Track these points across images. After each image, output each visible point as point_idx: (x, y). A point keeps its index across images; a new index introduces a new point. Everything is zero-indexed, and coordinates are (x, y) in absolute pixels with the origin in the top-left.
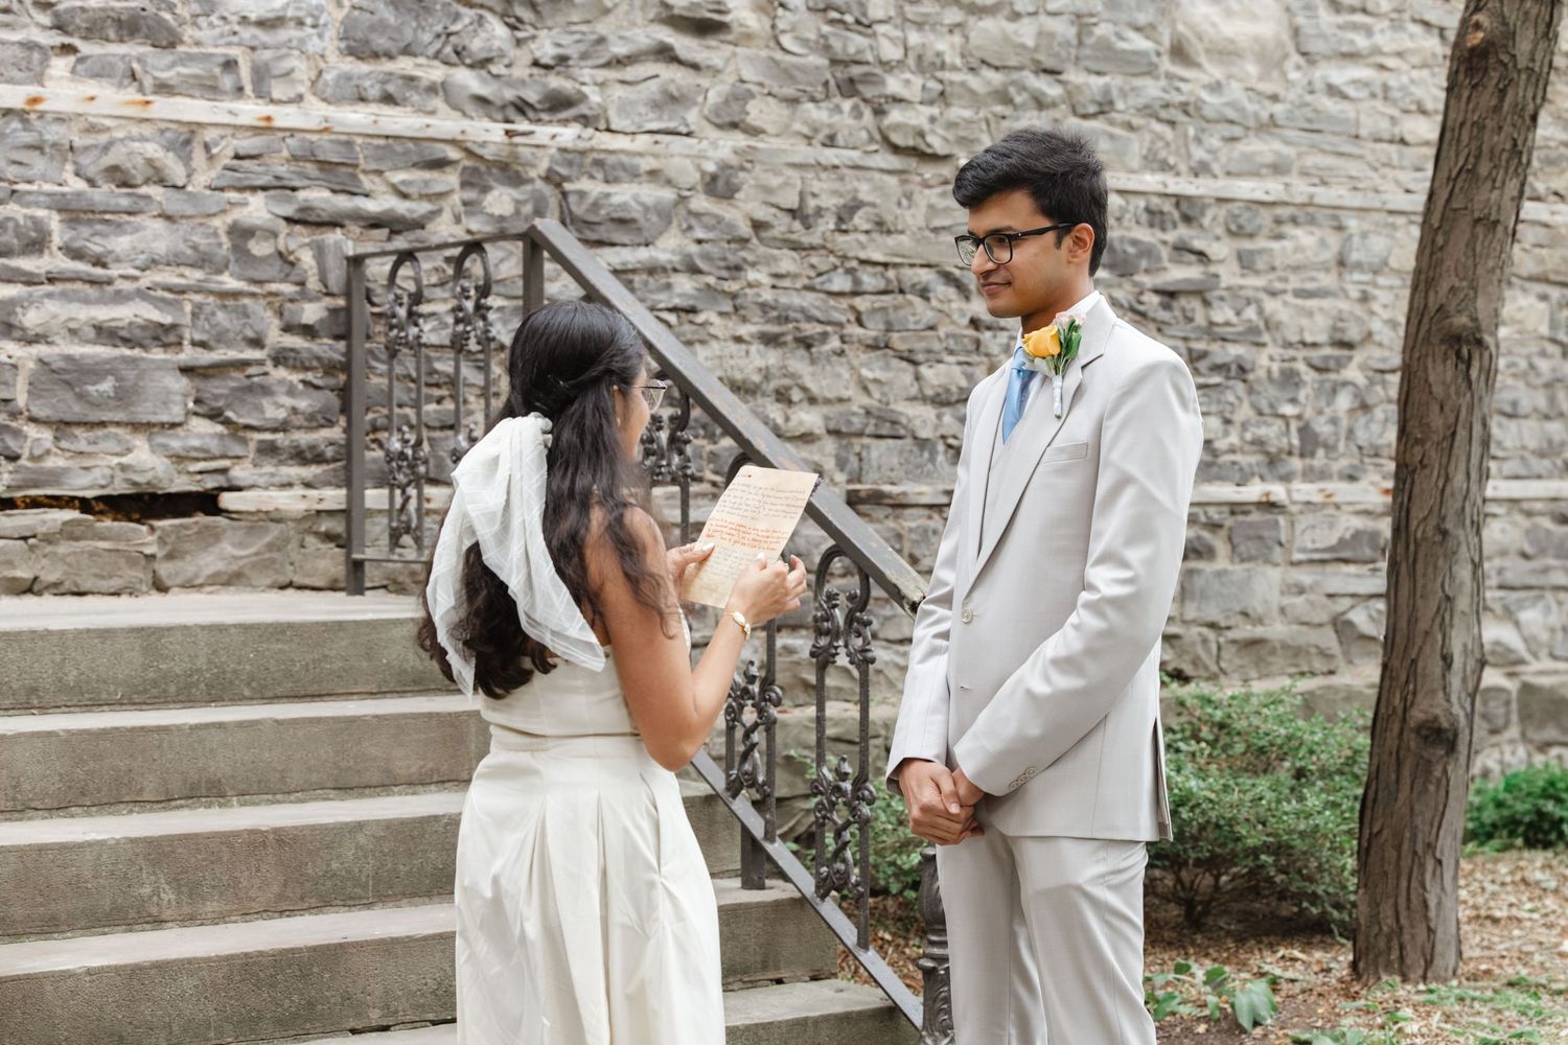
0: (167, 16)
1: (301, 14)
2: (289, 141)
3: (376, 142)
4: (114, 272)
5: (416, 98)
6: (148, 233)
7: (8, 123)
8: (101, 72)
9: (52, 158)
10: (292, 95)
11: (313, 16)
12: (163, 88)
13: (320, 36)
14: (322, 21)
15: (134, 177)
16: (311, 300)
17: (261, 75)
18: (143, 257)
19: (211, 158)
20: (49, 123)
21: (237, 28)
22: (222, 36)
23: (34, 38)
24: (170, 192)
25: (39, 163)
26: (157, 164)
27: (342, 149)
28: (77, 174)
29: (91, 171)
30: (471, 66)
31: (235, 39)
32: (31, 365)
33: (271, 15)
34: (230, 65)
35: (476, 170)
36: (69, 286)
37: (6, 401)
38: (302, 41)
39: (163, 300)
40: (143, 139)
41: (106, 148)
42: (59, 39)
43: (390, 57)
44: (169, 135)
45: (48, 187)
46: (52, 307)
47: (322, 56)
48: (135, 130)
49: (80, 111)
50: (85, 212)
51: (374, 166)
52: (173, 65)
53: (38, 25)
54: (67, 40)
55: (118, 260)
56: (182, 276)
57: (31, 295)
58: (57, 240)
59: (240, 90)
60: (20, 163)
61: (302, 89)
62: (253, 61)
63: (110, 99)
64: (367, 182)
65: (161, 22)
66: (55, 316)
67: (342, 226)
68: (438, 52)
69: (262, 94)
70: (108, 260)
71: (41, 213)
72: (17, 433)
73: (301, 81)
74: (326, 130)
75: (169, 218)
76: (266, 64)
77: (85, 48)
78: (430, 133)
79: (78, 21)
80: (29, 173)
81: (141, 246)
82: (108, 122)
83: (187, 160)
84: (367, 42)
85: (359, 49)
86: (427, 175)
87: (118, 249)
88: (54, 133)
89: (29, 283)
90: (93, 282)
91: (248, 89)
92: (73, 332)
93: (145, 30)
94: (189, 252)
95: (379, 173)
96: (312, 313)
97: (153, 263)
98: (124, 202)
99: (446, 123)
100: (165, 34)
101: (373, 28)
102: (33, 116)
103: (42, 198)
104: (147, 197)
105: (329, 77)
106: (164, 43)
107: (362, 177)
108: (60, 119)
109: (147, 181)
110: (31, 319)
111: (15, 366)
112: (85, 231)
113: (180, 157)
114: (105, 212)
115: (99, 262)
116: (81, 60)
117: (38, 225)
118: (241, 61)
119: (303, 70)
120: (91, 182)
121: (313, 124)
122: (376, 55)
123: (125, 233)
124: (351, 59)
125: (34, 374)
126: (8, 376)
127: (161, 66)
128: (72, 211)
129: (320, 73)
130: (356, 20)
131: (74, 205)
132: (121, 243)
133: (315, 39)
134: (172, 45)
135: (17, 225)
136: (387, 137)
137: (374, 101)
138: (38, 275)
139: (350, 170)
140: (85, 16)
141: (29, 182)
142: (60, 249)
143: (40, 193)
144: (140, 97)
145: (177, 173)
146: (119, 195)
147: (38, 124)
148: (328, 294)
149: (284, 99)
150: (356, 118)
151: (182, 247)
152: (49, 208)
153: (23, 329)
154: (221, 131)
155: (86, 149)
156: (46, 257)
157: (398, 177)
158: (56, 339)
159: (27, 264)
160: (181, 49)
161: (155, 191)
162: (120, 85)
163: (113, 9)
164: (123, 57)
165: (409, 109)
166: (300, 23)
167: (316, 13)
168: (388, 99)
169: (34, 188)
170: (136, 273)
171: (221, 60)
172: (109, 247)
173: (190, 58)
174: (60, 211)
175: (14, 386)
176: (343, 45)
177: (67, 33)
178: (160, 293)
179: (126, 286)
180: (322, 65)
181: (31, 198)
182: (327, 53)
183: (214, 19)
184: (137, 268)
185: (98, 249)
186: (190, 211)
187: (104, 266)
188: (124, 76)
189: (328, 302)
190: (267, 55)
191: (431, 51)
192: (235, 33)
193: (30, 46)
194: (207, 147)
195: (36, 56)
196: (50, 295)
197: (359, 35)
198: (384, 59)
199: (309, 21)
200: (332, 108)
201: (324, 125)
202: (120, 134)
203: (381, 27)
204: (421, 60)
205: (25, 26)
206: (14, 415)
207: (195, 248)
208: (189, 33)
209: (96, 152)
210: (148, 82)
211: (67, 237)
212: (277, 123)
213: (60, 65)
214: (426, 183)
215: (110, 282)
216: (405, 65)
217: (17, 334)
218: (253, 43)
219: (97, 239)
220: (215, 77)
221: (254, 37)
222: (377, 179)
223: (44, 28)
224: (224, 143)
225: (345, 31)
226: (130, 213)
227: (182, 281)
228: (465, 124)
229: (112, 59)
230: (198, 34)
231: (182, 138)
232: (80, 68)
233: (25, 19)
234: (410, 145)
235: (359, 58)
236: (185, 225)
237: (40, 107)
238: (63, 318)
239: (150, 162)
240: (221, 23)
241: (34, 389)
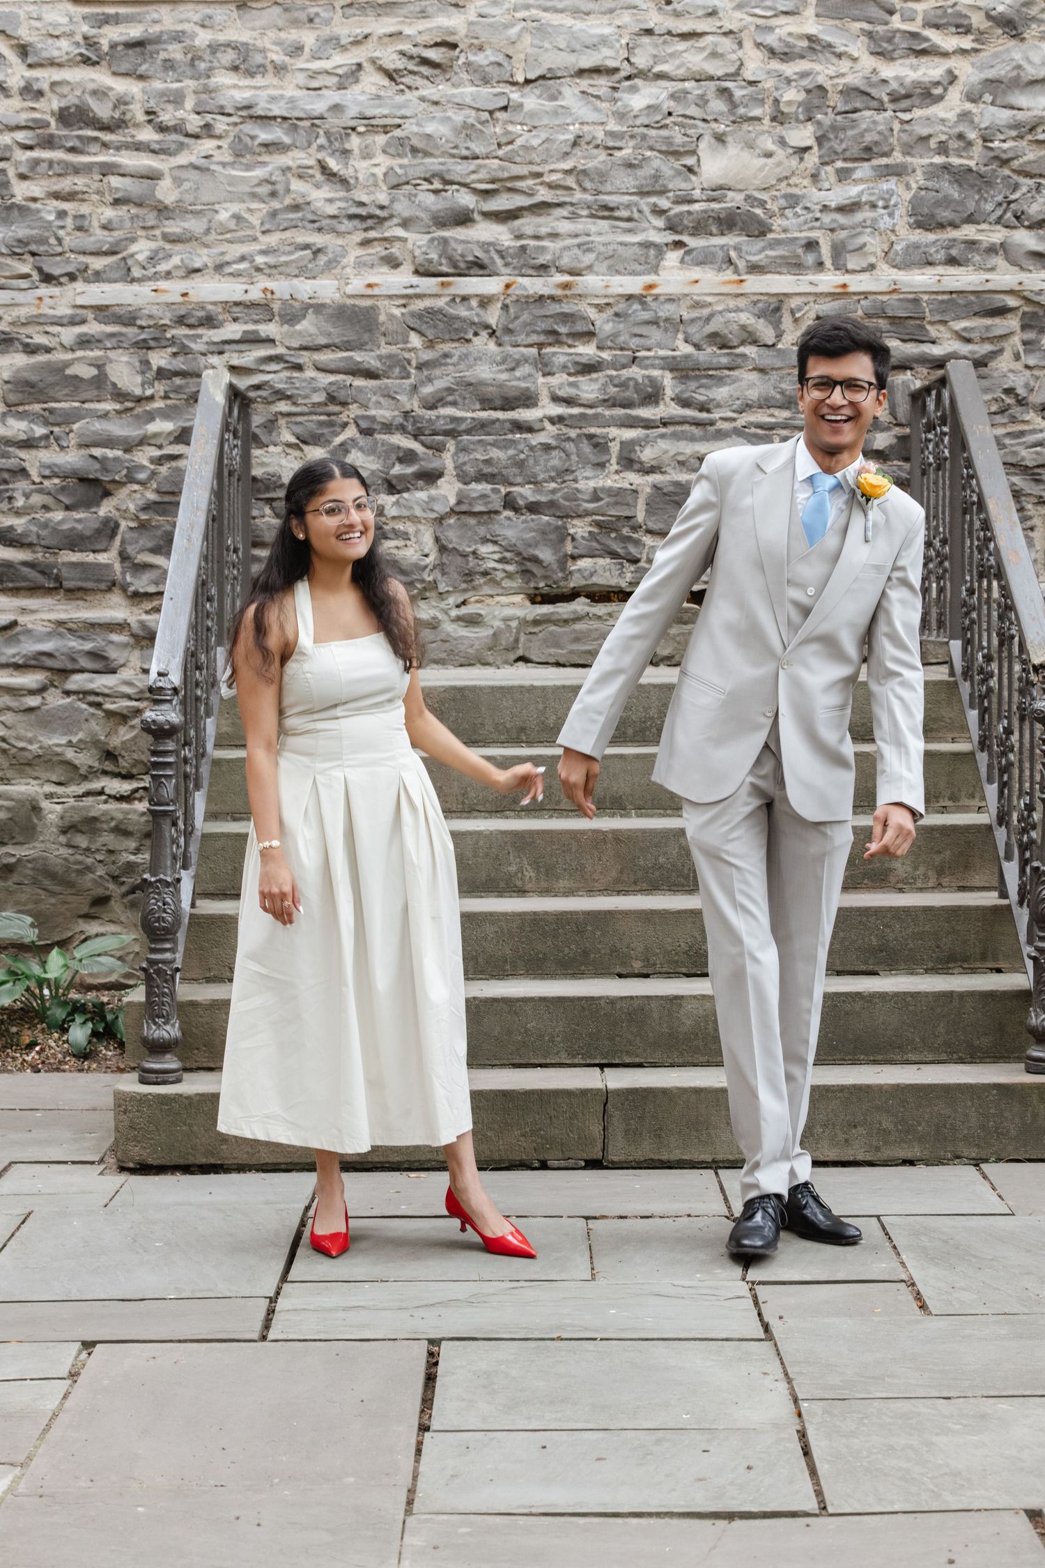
0: (758, 211)
1: (872, 198)
2: (862, 302)
3: (940, 297)
4: (716, 415)
5: (977, 258)
6: (743, 383)
7: (630, 306)
8: (704, 260)
9: (666, 330)
10: (865, 265)
11: (883, 199)
12: (755, 268)
13: (891, 215)
14: (892, 203)
15: (730, 340)
16: (883, 430)
17: (839, 251)
18: (738, 402)
19: (796, 321)
20: (662, 303)
21: (818, 215)
22: (806, 222)
23: (651, 239)
24: (763, 350)
25: (655, 334)
26: (749, 329)
27: (910, 306)
28: (686, 341)
29: (696, 338)
30: (1030, 227)
31: (817, 224)
32: (648, 490)
33: (847, 202)
34: (811, 245)
35: (1035, 314)
36: (679, 428)
37: (628, 518)
38: (874, 220)
39: (756, 436)
40: (738, 310)
41: (708, 319)
42: (671, 237)
43: (955, 226)
44: (760, 305)
45: (662, 353)
46: (663, 445)
47: (893, 231)
48: (732, 303)
49: (686, 292)
50: (693, 370)
51: (938, 318)
52: (764, 249)
53: (655, 228)
54: (677, 238)
55: (719, 406)
56: (772, 415)
57: (648, 436)
58: (669, 392)
59: (820, 265)
60: (641, 336)
61: (872, 260)
62: (832, 241)
63: (710, 280)
64: (933, 331)
65: (754, 217)
66: (666, 452)
67: (911, 369)
68: (1001, 217)
69: (839, 266)
70: (711, 406)
71: (656, 373)
72: (637, 543)
73: (874, 254)
74: (894, 291)
75: (762, 371)
76: (842, 242)
77: (692, 242)
78: (989, 287)
79: (685, 222)
80: (648, 343)
81: (736, 394)
82: (709, 299)
83: (776, 325)
84: (933, 216)
85: (924, 222)
86: (988, 321)
87: (718, 398)
88: (666, 310)
89: (646, 427)
90: (698, 424)
91: (828, 263)
92: (681, 463)
93: (740, 224)
94: (778, 396)
95: (944, 323)
96: (882, 440)
97: (747, 407)
98: (724, 361)
99: (1005, 277)
100: (756, 225)
101: (937, 204)
102: (649, 299)
103: (657, 362)
104: (744, 356)
105: (898, 247)
106: (756, 233)
107: (928, 327)
108: (670, 300)
109: (743, 343)
110: (647, 455)
111: (635, 491)
112: (693, 385)
113: (771, 323)
114: (709, 369)
115: (703, 408)
116: (688, 253)
117: (652, 380)
118: (821, 241)
119: (875, 244)
120: (697, 347)
121: (883, 287)
122: (942, 226)
123: (725, 384)
124: (918, 231)
125: (650, 497)
126: (629, 499)
127: (755, 251)
128: (682, 370)
129: (892, 243)
130: (922, 199)
131: (683, 365)
132: (721, 393)
133: (886, 218)
134: (763, 234)
135: (637, 383)
136: (951, 293)
137: (940, 264)
138: (653, 421)
139: (918, 322)
140: (691, 218)
141: (649, 350)
142: (672, 399)
143: (655, 358)
144: (736, 277)
145: (768, 335)
146: (720, 356)
147: (653, 305)
148: (897, 425)
149: (858, 268)
150: (921, 279)
151: (773, 393)
152: (663, 368)
153: (641, 463)
154: (805, 299)
155: (693, 321)
156: (662, 406)
157: (960, 325)
158: (668, 469)
159: (645, 413)
160: (770, 236)
161: (750, 350)
162: (720, 270)
163: (713, 211)
164: (722, 247)
165: (971, 268)
166: (874, 206)
167: (887, 196)
168: (952, 261)
169: (651, 354)
170: (735, 415)
171: (804, 242)
172: (711, 396)
173: (778, 242)
174: (671, 370)
175: (635, 506)
176: (912, 221)
177: (677, 232)
178: (753, 430)
179: (726, 426)
180: (893, 238)
181: (649, 362)
182: (897, 228)
183: (798, 209)
184: (734, 411)
185: (702, 398)
186: (779, 364)
187: (708, 411)
188: (723, 262)
189: (898, 431)
190: (843, 234)
191: (994, 217)
192: (817, 219)
193: (647, 245)
194: (792, 312)
195: (652, 252)
196: (662, 436)
197: (926, 211)
198: (949, 229)
199: (881, 203)
200: (901, 273)
201: (893, 287)
202: (720, 308)
203: (946, 202)
204: (984, 226)
205: (644, 230)
206: (635, 528)
207: (782, 393)
208: (777, 223)
209: (700, 323)
210: (741, 264)
211: (677, 391)
212: (851, 289)
213: (673, 257)
214: (988, 328)
215: (712, 423)
216: (968, 231)
217: (636, 466)
218: (834, 226)
219: (702, 391)
220: (799, 256)
221: (834, 221)
222: (942, 328)
223: (660, 230)
224: (806, 308)
225: (913, 209)
226: (730, 369)
227: (773, 420)
228: (1023, 276)
229: (713, 249)
230: (785, 223)
231: (772, 307)
232: (687, 258)
233: (646, 225)
234: (972, 298)
235: (927, 230)
236: (774, 376)
237: (655, 291)
238: (671, 453)
239: (743, 328)
240: (804, 212)
241: (651, 509)
